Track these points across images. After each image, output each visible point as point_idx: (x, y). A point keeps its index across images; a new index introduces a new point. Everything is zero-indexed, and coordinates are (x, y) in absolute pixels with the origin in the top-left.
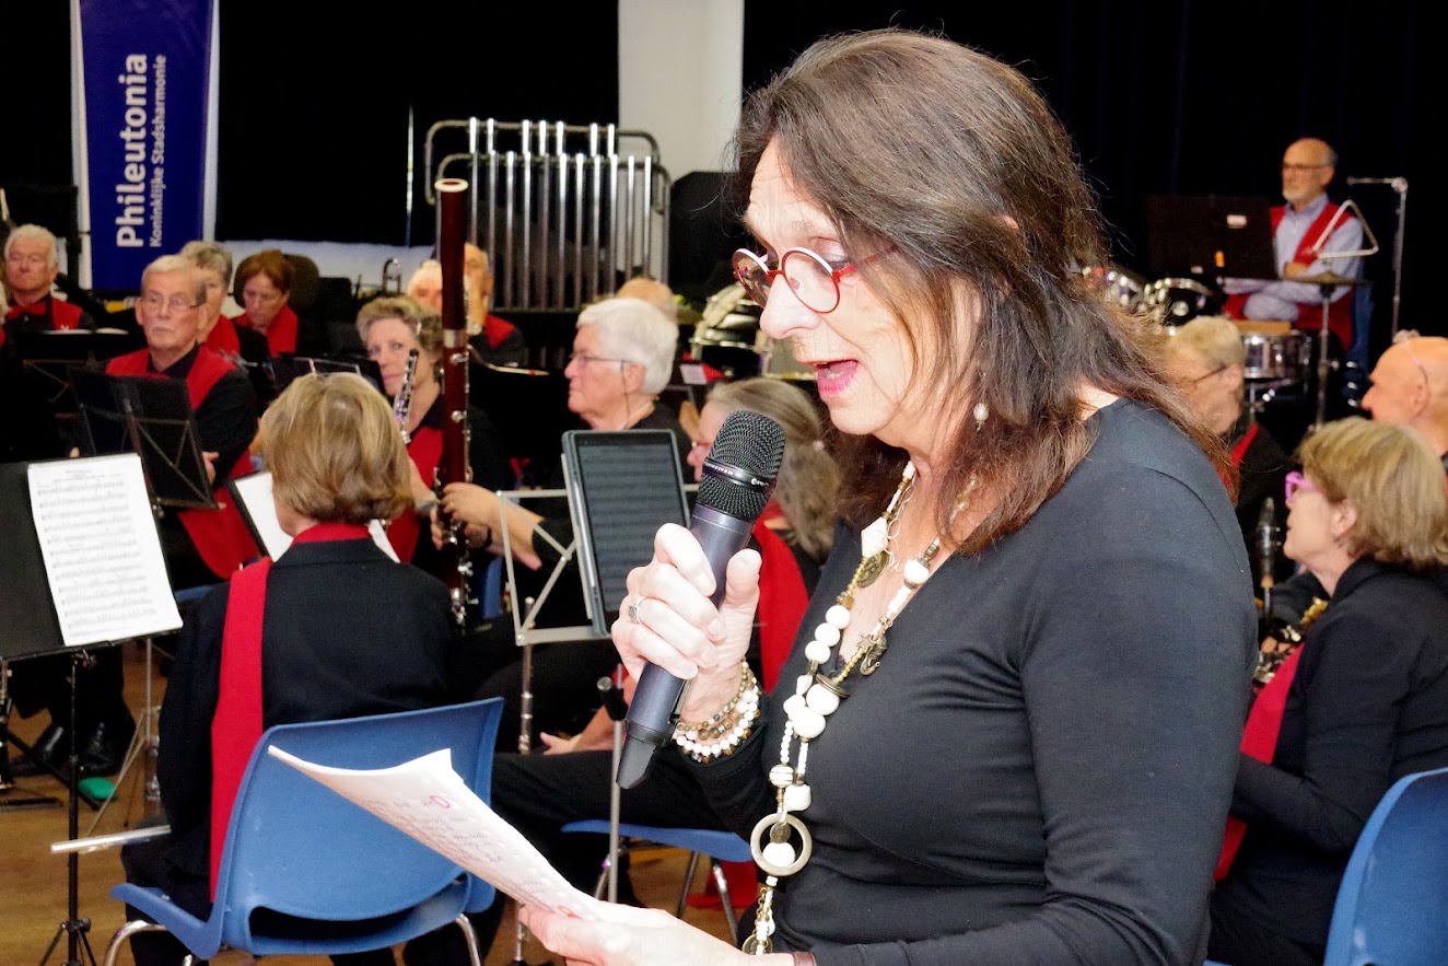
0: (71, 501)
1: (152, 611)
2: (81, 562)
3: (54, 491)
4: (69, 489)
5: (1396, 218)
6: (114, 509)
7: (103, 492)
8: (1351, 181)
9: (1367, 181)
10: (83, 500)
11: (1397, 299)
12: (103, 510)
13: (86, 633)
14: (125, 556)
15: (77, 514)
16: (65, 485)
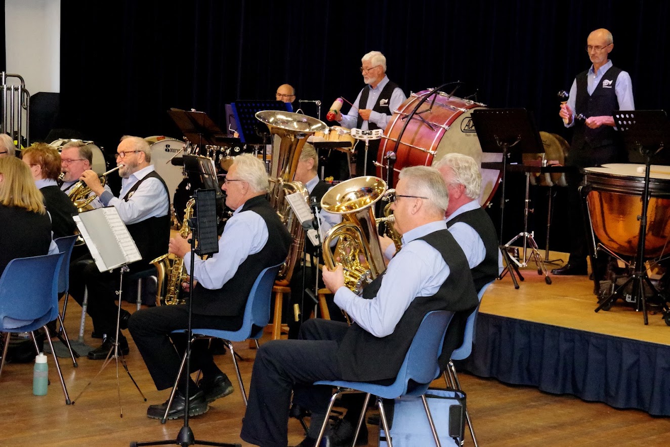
8: (300, 101)
9: (306, 101)
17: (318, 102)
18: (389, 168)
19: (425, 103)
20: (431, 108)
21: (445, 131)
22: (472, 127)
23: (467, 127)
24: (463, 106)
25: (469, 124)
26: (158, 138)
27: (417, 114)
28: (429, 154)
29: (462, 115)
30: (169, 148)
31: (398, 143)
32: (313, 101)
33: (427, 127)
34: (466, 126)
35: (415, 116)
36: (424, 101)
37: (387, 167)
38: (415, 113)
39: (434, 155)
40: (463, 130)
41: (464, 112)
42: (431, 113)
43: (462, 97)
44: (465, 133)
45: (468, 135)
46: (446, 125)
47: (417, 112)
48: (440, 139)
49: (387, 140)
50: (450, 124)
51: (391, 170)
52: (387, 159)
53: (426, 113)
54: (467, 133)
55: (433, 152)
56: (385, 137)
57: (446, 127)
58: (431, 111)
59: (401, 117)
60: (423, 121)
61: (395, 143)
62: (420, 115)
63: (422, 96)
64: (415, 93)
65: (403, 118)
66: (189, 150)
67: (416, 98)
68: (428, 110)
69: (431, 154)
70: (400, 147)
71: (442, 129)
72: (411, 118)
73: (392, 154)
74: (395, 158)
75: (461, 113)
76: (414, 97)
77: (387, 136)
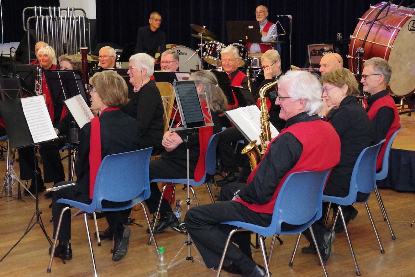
0: (31, 107)
1: (51, 134)
2: (34, 122)
3: (27, 105)
4: (30, 104)
5: (290, 25)
6: (40, 109)
7: (37, 105)
8: (278, 16)
9: (282, 16)
10: (33, 107)
11: (291, 46)
12: (37, 109)
13: (38, 140)
14: (44, 120)
15: (32, 110)
16: (29, 103)
17: (290, 16)
18: (359, 59)
19: (382, 12)
20: (386, 16)
21: (398, 31)
24: (409, 13)
25: (414, 25)
26: (171, 46)
27: (377, 20)
28: (387, 48)
29: (410, 19)
30: (180, 52)
31: (365, 42)
32: (287, 16)
33: (386, 29)
34: (412, 26)
35: (376, 22)
36: (382, 11)
37: (358, 58)
38: (376, 20)
39: (391, 48)
40: (409, 29)
41: (411, 17)
42: (387, 19)
43: (406, 6)
44: (411, 31)
45: (412, 33)
46: (399, 27)
47: (377, 19)
48: (395, 37)
49: (355, 39)
50: (401, 26)
51: (361, 60)
52: (358, 53)
53: (382, 19)
55: (390, 47)
56: (354, 37)
57: (399, 28)
58: (387, 18)
59: (365, 23)
60: (382, 25)
61: (362, 42)
62: (379, 20)
63: (378, 7)
64: (373, 6)
65: (366, 24)
66: (205, 53)
67: (374, 9)
68: (385, 17)
69: (389, 48)
70: (366, 44)
71: (396, 29)
72: (374, 23)
73: (361, 50)
74: (363, 52)
75: (409, 18)
76: (372, 9)
77: (355, 37)
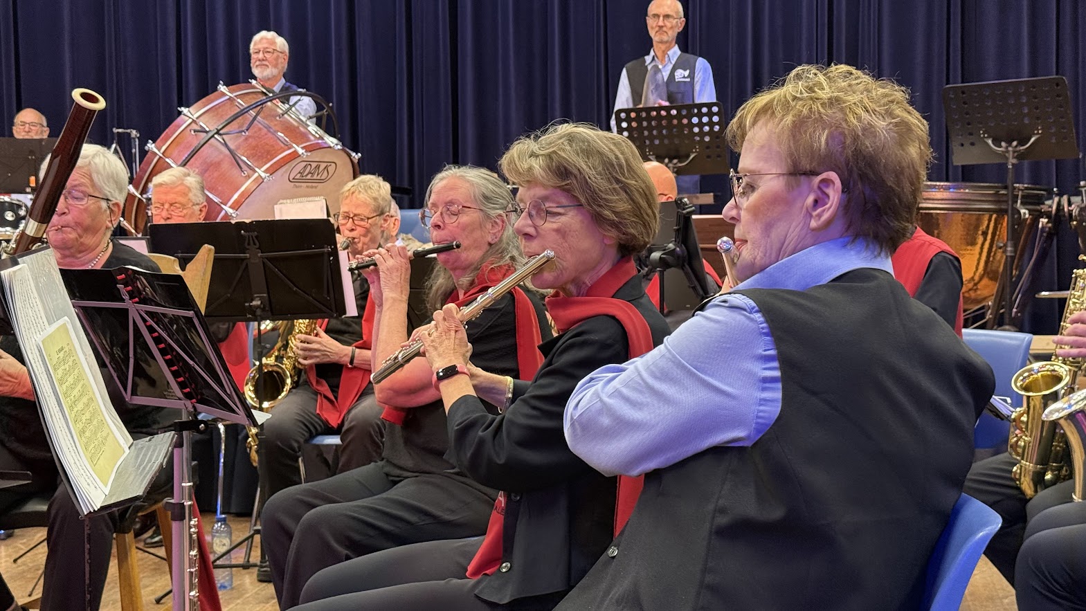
20: (247, 128)
21: (260, 181)
22: (308, 174)
23: (299, 175)
24: (300, 139)
25: (304, 171)
27: (220, 135)
28: (223, 213)
34: (299, 173)
35: (219, 137)
39: (231, 216)
40: (291, 179)
41: (301, 155)
42: (245, 137)
44: (293, 184)
45: (297, 187)
46: (265, 171)
47: (221, 132)
48: (250, 191)
50: (272, 171)
54: (297, 184)
55: (230, 212)
56: (155, 151)
57: (265, 176)
58: (247, 133)
64: (227, 86)
67: (228, 97)
68: (243, 131)
69: (227, 213)
71: (256, 175)
72: (212, 136)
75: (295, 155)
76: (223, 94)
77: (159, 150)
